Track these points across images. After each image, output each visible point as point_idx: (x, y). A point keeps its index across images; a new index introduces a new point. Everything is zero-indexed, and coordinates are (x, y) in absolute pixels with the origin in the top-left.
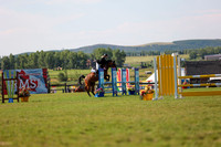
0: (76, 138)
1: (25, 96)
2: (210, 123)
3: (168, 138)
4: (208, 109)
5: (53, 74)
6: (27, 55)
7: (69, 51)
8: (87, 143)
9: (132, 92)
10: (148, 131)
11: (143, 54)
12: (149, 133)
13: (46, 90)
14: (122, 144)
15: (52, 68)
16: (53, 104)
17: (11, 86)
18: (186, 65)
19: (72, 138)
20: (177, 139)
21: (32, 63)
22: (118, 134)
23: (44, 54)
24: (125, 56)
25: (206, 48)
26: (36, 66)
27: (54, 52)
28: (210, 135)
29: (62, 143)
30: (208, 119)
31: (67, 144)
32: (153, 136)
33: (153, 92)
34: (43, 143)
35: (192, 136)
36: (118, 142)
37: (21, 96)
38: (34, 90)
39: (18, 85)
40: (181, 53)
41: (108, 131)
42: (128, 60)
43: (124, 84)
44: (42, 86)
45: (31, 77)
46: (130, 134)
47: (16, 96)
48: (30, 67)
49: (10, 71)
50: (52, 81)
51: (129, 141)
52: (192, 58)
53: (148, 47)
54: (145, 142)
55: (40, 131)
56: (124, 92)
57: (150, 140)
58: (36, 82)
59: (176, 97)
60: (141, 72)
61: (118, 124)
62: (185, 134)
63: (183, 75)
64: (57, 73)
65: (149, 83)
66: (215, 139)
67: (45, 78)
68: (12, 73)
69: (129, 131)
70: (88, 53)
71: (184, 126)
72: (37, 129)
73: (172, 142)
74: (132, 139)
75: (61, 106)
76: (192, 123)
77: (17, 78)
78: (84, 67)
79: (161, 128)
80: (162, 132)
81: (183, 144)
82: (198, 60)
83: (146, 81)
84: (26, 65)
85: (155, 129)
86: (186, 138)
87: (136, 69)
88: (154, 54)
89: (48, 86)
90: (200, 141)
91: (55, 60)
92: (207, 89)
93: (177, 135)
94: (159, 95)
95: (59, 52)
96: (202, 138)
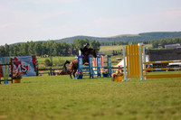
0: (59, 113)
1: (18, 78)
2: (170, 100)
3: (135, 113)
4: (167, 89)
5: (41, 60)
6: (19, 44)
7: (53, 42)
8: (68, 117)
9: (105, 75)
10: (118, 106)
11: (114, 44)
12: (119, 109)
13: (35, 73)
14: (97, 118)
15: (40, 55)
16: (40, 85)
17: (6, 70)
18: (149, 52)
19: (56, 112)
20: (142, 113)
21: (24, 51)
22: (94, 109)
23: (33, 44)
24: (99, 45)
25: (166, 39)
26: (27, 53)
27: (41, 42)
28: (169, 110)
29: (48, 117)
30: (167, 97)
31: (52, 117)
32: (122, 111)
33: (122, 75)
34: (32, 117)
35: (154, 111)
36: (94, 115)
37: (14, 78)
38: (25, 73)
39: (12, 69)
40: (145, 43)
41: (85, 107)
42: (102, 49)
43: (99, 68)
44: (31, 70)
45: (22, 63)
46: (104, 109)
47: (10, 78)
48: (22, 55)
49: (5, 58)
50: (40, 66)
51: (103, 114)
52: (154, 47)
53: (118, 38)
54: (116, 115)
55: (30, 107)
56: (99, 74)
57: (120, 114)
58: (27, 67)
59: (142, 79)
60: (112, 59)
61: (94, 101)
62: (149, 109)
63: (147, 61)
64: (44, 59)
65: (119, 68)
66: (174, 113)
67: (34, 63)
68: (8, 59)
69: (103, 107)
70: (70, 43)
71: (148, 103)
72: (28, 105)
73: (138, 116)
74: (105, 113)
75: (47, 87)
76: (154, 100)
77: (11, 64)
78: (66, 54)
79: (129, 104)
80: (130, 108)
81: (147, 117)
82: (159, 49)
83: (117, 66)
84: (18, 53)
85: (124, 105)
86: (149, 112)
87: (109, 56)
88: (123, 44)
89: (37, 70)
90: (161, 115)
91: (42, 49)
92: (167, 73)
93: (142, 110)
94: (128, 77)
95: (46, 43)
96: (162, 112)
